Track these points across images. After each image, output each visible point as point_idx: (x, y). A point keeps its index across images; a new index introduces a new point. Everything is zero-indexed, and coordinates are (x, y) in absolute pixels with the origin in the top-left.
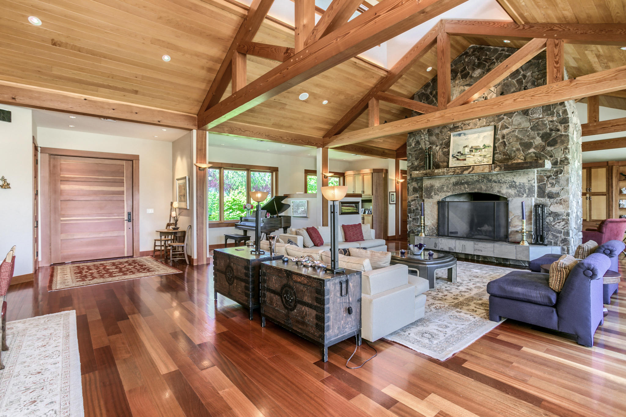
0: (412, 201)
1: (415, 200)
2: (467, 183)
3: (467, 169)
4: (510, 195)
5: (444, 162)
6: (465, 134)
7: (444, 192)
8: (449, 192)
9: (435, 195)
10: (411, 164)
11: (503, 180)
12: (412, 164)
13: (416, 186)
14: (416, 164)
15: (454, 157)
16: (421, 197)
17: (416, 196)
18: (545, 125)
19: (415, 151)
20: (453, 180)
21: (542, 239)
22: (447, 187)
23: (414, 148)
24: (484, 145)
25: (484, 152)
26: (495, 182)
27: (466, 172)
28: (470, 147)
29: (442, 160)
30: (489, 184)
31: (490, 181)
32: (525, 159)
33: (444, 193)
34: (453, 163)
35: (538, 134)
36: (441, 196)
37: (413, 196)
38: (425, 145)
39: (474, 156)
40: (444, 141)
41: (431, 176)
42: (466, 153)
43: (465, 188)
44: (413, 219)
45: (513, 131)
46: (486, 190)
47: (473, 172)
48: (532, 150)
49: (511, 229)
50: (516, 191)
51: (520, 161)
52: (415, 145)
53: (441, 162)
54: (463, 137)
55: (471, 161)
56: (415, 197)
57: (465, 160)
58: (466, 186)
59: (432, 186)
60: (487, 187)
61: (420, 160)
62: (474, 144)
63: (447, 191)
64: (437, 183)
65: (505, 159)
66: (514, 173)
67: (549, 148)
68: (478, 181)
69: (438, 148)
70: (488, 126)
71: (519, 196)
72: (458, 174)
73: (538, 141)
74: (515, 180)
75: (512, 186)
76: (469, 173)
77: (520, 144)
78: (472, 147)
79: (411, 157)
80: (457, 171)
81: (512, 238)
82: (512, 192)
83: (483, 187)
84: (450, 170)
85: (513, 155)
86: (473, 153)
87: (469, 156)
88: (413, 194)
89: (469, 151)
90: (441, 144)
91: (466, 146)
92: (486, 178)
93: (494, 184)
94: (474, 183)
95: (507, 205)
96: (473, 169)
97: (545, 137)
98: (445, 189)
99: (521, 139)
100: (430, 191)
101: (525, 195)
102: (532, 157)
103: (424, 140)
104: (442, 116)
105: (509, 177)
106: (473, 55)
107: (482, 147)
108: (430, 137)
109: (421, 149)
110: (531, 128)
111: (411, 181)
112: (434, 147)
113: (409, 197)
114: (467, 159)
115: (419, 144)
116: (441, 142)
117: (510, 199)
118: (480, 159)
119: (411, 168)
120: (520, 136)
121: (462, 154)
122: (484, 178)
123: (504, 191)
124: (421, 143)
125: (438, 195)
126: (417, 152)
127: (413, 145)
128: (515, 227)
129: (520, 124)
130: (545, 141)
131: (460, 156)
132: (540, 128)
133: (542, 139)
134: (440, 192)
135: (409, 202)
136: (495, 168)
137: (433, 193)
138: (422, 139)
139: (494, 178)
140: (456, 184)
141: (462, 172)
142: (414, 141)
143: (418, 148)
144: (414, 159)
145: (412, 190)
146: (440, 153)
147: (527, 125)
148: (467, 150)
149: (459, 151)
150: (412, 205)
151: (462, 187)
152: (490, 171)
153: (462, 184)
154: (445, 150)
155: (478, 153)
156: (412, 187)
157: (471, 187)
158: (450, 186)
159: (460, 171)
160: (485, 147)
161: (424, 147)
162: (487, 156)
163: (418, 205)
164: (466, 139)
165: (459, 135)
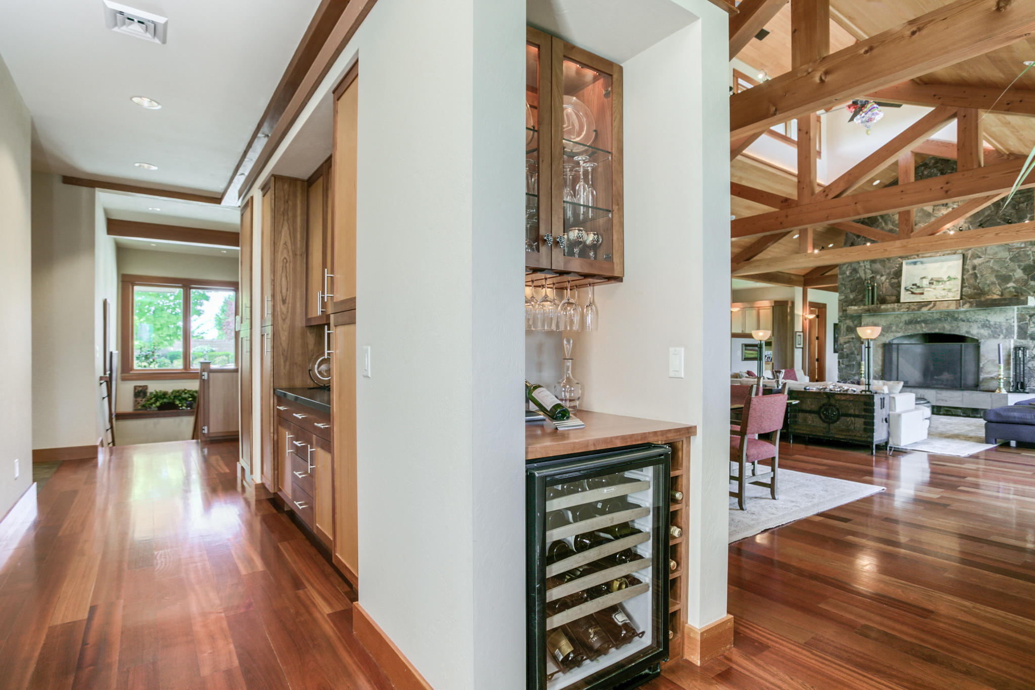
0: (846, 343)
1: (849, 342)
2: (925, 321)
3: (926, 305)
4: (983, 336)
5: (892, 295)
6: (922, 263)
7: (892, 332)
8: (899, 332)
10: (844, 297)
11: (973, 318)
12: (846, 297)
13: (851, 324)
14: (852, 297)
15: (908, 290)
17: (852, 336)
18: (1028, 255)
19: (851, 281)
20: (906, 318)
21: (1023, 386)
22: (897, 326)
23: (848, 277)
24: (949, 277)
25: (948, 285)
26: (963, 321)
27: (925, 310)
28: (930, 278)
29: (889, 293)
30: (955, 324)
31: (956, 319)
32: (1002, 295)
33: (892, 334)
34: (905, 297)
35: (1019, 266)
36: (888, 337)
37: (847, 337)
38: (865, 273)
39: (935, 289)
40: (893, 270)
41: (874, 313)
42: (924, 286)
43: (922, 327)
44: (847, 366)
45: (987, 262)
46: (950, 330)
47: (934, 309)
48: (1011, 284)
49: (982, 376)
50: (990, 332)
51: (996, 297)
52: (851, 273)
53: (889, 296)
54: (919, 266)
55: (930, 295)
56: (849, 338)
57: (922, 294)
58: (923, 325)
60: (952, 327)
61: (858, 292)
62: (936, 275)
63: (897, 332)
64: (882, 321)
65: (976, 294)
66: (988, 311)
67: (1033, 283)
68: (939, 320)
69: (883, 278)
70: (954, 254)
71: (994, 337)
72: (914, 310)
73: (1019, 274)
74: (988, 318)
75: (986, 325)
76: (929, 310)
77: (996, 276)
78: (932, 279)
79: (844, 288)
80: (913, 307)
81: (984, 386)
82: (985, 332)
83: (946, 326)
84: (903, 306)
85: (986, 289)
86: (933, 286)
87: (929, 289)
88: (847, 335)
89: (928, 283)
90: (889, 274)
91: (924, 278)
92: (951, 316)
93: (961, 323)
94: (933, 321)
95: (978, 347)
96: (935, 305)
97: (1028, 269)
98: (894, 328)
99: (997, 271)
101: (1002, 336)
102: (1010, 292)
103: (863, 268)
104: (904, 246)
105: (981, 315)
106: (935, 167)
107: (945, 278)
108: (873, 265)
109: (860, 278)
110: (1010, 259)
111: (844, 318)
112: (878, 277)
113: (840, 338)
114: (925, 293)
115: (857, 272)
116: (888, 271)
117: (982, 341)
118: (943, 293)
120: (996, 268)
121: (918, 287)
122: (948, 315)
123: (975, 331)
124: (860, 271)
125: (884, 335)
126: (854, 283)
127: (848, 273)
128: (989, 373)
129: (996, 253)
130: (1028, 275)
131: (915, 289)
132: (1021, 258)
133: (1024, 272)
134: (887, 332)
135: (840, 344)
136: (964, 304)
138: (861, 267)
139: (962, 316)
140: (909, 322)
141: (919, 309)
142: (849, 268)
143: (855, 277)
144: (849, 291)
145: (845, 329)
146: (887, 285)
147: (1006, 255)
148: (925, 282)
149: (914, 283)
150: (846, 348)
151: (918, 327)
152: (957, 308)
153: (918, 322)
154: (893, 281)
155: (941, 286)
156: (845, 326)
157: (931, 326)
158: (901, 325)
159: (916, 308)
160: (950, 279)
161: (863, 276)
162: (953, 290)
163: (854, 348)
164: (924, 269)
165: (915, 263)
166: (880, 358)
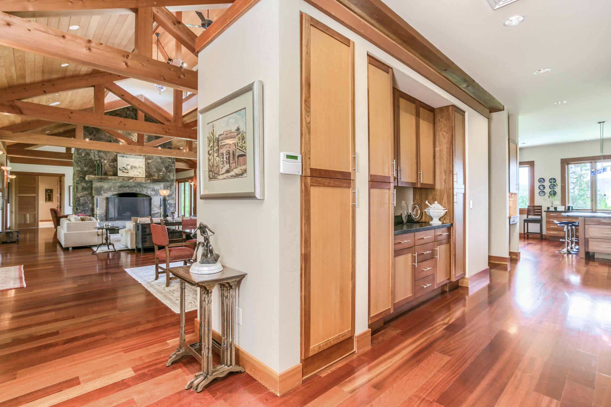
0: (81, 197)
1: (84, 196)
2: (128, 187)
3: (132, 179)
4: (152, 195)
5: (111, 172)
6: (126, 157)
7: (112, 191)
8: (115, 191)
9: (104, 193)
10: (80, 169)
11: (149, 186)
12: (82, 169)
13: (85, 185)
14: (85, 169)
15: (120, 170)
16: (91, 194)
17: (85, 193)
18: (167, 162)
19: (85, 160)
20: (119, 184)
22: (114, 188)
23: (83, 157)
24: (139, 166)
25: (139, 170)
26: (145, 187)
27: (131, 181)
28: (131, 165)
30: (141, 189)
31: (142, 187)
32: (158, 177)
33: (111, 192)
34: (120, 173)
35: (164, 166)
36: (109, 194)
37: (82, 193)
38: (95, 157)
39: (133, 171)
40: (111, 158)
41: (101, 180)
42: (129, 169)
43: (127, 189)
44: (82, 211)
45: (153, 162)
46: (139, 192)
47: (135, 181)
48: (161, 173)
50: (155, 193)
51: (156, 178)
52: (85, 155)
53: (108, 171)
54: (125, 158)
55: (132, 174)
56: (84, 194)
57: (128, 173)
58: (127, 188)
59: (101, 187)
60: (140, 190)
61: (90, 167)
62: (133, 165)
63: (114, 191)
64: (106, 185)
65: (150, 176)
66: (154, 184)
67: (168, 174)
68: (135, 186)
69: (106, 161)
70: (140, 155)
71: (156, 195)
72: (126, 181)
73: (164, 169)
74: (154, 187)
75: (153, 190)
76: (133, 181)
77: (156, 169)
78: (132, 166)
79: (80, 164)
80: (125, 179)
82: (153, 193)
83: (138, 190)
84: (120, 178)
85: (153, 174)
86: (133, 170)
87: (131, 171)
88: (82, 192)
89: (130, 168)
90: (109, 160)
91: (128, 165)
92: (140, 185)
93: (144, 188)
94: (132, 187)
95: (150, 199)
96: (136, 179)
97: (167, 168)
98: (112, 189)
99: (157, 167)
100: (99, 191)
101: (159, 195)
102: (161, 176)
103: (93, 153)
105: (152, 186)
106: (132, 112)
107: (138, 167)
108: (99, 153)
109: (91, 159)
110: (161, 163)
111: (80, 182)
112: (102, 160)
113: (78, 194)
114: (129, 172)
115: (89, 155)
116: (108, 158)
117: (152, 197)
118: (138, 174)
119: (81, 172)
120: (156, 165)
121: (126, 169)
123: (150, 192)
124: (91, 155)
125: (107, 193)
127: (83, 155)
128: (154, 211)
129: (156, 159)
130: (167, 170)
131: (124, 169)
132: (165, 163)
133: (165, 169)
134: (109, 191)
135: (78, 198)
136: (148, 180)
137: (102, 192)
138: (92, 152)
139: (144, 185)
140: (120, 187)
141: (129, 180)
142: (84, 152)
143: (88, 158)
144: (84, 166)
145: (81, 189)
146: (107, 165)
147: (159, 160)
148: (129, 167)
149: (123, 167)
150: (82, 200)
151: (125, 189)
152: (145, 182)
153: (125, 187)
154: (111, 164)
155: (136, 170)
156: (81, 186)
157: (131, 189)
158: (116, 188)
159: (127, 179)
160: (140, 167)
161: (93, 158)
162: (142, 173)
163: (87, 200)
164: (128, 160)
165: (123, 157)
166: (105, 205)
